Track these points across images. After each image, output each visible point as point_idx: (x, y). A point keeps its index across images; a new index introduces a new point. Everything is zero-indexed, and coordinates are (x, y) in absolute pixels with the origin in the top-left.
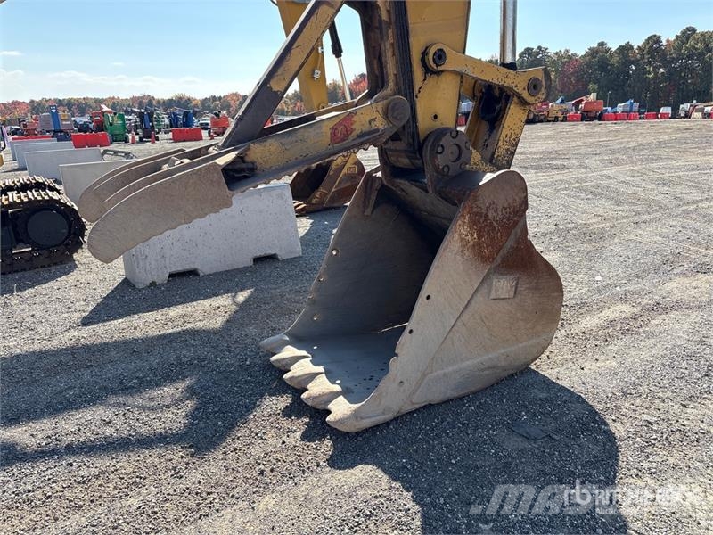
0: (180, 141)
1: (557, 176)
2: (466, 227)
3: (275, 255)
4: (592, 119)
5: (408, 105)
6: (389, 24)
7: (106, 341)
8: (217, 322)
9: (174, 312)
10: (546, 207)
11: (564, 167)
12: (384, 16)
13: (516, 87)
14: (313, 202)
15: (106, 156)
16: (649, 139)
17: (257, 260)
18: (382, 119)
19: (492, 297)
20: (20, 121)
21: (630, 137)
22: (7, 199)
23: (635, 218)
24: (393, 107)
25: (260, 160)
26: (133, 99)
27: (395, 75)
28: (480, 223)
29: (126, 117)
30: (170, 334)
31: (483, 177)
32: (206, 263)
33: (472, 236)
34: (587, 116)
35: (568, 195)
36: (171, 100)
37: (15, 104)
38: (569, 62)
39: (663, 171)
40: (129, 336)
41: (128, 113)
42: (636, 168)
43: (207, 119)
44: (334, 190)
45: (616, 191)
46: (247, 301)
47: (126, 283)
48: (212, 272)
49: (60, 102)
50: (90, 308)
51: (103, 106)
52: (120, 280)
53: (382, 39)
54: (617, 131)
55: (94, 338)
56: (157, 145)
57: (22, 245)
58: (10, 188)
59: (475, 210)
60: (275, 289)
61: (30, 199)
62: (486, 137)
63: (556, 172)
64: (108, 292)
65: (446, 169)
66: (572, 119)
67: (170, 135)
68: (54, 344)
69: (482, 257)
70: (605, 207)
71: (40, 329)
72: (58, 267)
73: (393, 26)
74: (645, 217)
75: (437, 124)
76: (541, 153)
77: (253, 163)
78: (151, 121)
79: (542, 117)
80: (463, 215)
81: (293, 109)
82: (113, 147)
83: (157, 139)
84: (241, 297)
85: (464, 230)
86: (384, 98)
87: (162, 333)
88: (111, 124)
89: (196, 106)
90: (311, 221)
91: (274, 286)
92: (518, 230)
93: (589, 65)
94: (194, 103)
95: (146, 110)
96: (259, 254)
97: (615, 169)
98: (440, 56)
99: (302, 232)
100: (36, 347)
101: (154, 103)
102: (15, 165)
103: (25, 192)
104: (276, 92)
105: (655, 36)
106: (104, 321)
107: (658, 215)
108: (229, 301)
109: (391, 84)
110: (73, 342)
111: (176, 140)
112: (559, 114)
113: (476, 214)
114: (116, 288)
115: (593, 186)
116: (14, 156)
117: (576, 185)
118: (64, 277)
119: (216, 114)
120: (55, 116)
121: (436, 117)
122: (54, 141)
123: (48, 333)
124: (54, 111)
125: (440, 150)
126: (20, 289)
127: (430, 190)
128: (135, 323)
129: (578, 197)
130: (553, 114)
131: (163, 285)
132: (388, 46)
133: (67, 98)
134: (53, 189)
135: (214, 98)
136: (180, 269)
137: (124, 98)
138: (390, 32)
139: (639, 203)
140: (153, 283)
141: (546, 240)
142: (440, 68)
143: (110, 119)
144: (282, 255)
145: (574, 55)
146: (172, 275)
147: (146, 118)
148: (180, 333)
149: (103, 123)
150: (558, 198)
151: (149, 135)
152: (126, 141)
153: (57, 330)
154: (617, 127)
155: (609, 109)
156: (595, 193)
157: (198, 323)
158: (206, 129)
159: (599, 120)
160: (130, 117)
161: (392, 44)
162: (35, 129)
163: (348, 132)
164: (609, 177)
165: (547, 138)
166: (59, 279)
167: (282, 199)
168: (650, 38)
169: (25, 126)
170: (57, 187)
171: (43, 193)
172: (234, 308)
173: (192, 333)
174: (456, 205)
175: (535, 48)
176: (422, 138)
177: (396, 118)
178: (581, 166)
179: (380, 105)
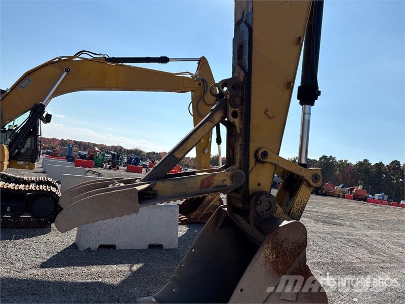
0: (129, 172)
1: (335, 229)
2: (269, 250)
3: (162, 245)
4: (360, 200)
5: (245, 176)
6: (240, 135)
7: (50, 280)
8: (117, 281)
9: (95, 269)
10: (327, 246)
11: (341, 225)
12: (238, 131)
13: (306, 176)
14: (191, 217)
15: (88, 173)
16: (393, 218)
17: (151, 246)
18: (229, 180)
19: (281, 298)
20: (52, 148)
21: (382, 214)
22: (29, 187)
23: (382, 264)
24: (236, 176)
25: (161, 191)
26: (113, 147)
27: (240, 160)
28: (278, 248)
29: (106, 155)
30: (88, 283)
31: (282, 222)
32: (122, 243)
33: (272, 256)
34: (357, 198)
35: (341, 242)
36: (131, 150)
37: (54, 140)
38: (347, 167)
39: (400, 238)
40: (64, 279)
41: (107, 153)
42: (384, 233)
43: (147, 163)
44: (204, 212)
45: (371, 245)
46: (138, 270)
47: (74, 246)
48: (124, 248)
49: (76, 142)
50: (49, 257)
51: (96, 148)
52: (71, 244)
53: (236, 141)
54: (373, 209)
55: (44, 276)
56: (117, 172)
57: (27, 213)
58: (33, 182)
59: (275, 240)
60: (156, 266)
61: (40, 189)
62: (288, 200)
63: (335, 226)
64: (62, 250)
65: (262, 214)
66: (348, 198)
67: (126, 168)
68: (20, 276)
69: (278, 271)
70: (363, 254)
71: (17, 265)
72: (41, 229)
73: (242, 136)
74: (388, 265)
75: (260, 188)
76: (328, 214)
77: (156, 192)
78: (118, 159)
79: (330, 194)
80: (268, 242)
81: (193, 166)
82: (94, 169)
83: (118, 169)
84: (135, 268)
85: (268, 252)
86: (233, 170)
87: (84, 281)
88: (97, 157)
89: (144, 155)
90: (187, 228)
91: (156, 264)
92: (301, 257)
93: (359, 170)
94: (143, 154)
95: (117, 153)
96: (153, 242)
97: (371, 231)
98: (265, 154)
99: (180, 234)
100: (11, 275)
101: (123, 150)
102: (42, 170)
103: (39, 185)
104: (177, 158)
105: (397, 161)
106: (53, 267)
107: (395, 265)
108: (128, 268)
109: (237, 163)
110: (32, 277)
111: (128, 171)
112: (341, 194)
113: (276, 243)
114: (67, 248)
115: (357, 239)
116: (43, 165)
117: (347, 237)
118: (42, 236)
119: (152, 161)
120: (71, 149)
121: (259, 184)
122: (65, 162)
123: (20, 268)
124: (71, 146)
125: (259, 202)
126: (16, 239)
127: (252, 223)
128: (70, 272)
129: (347, 245)
130: (337, 193)
131: (94, 251)
132: (238, 145)
133: (80, 141)
134: (54, 186)
135: (154, 153)
136: (106, 243)
137: (108, 145)
138: (240, 139)
139: (384, 255)
140: (89, 249)
141: (325, 268)
142: (264, 160)
143: (98, 155)
144: (166, 246)
145: (350, 163)
146: (101, 246)
147: (116, 157)
148: (93, 283)
149: (93, 156)
150: (335, 243)
151: (114, 166)
152: (102, 167)
153: (26, 267)
154: (375, 207)
155: (370, 196)
156: (358, 244)
157: (106, 279)
158: (145, 168)
159: (364, 201)
160: (108, 155)
161: (240, 145)
162: (59, 154)
163: (210, 184)
164: (367, 236)
165: (332, 206)
166: (38, 237)
167: (173, 212)
168: (394, 162)
169: (54, 151)
170: (57, 185)
171: (48, 187)
172: (129, 273)
173: (101, 284)
174: (265, 235)
175: (328, 156)
176: (250, 194)
177: (237, 181)
178: (351, 226)
179: (230, 173)
